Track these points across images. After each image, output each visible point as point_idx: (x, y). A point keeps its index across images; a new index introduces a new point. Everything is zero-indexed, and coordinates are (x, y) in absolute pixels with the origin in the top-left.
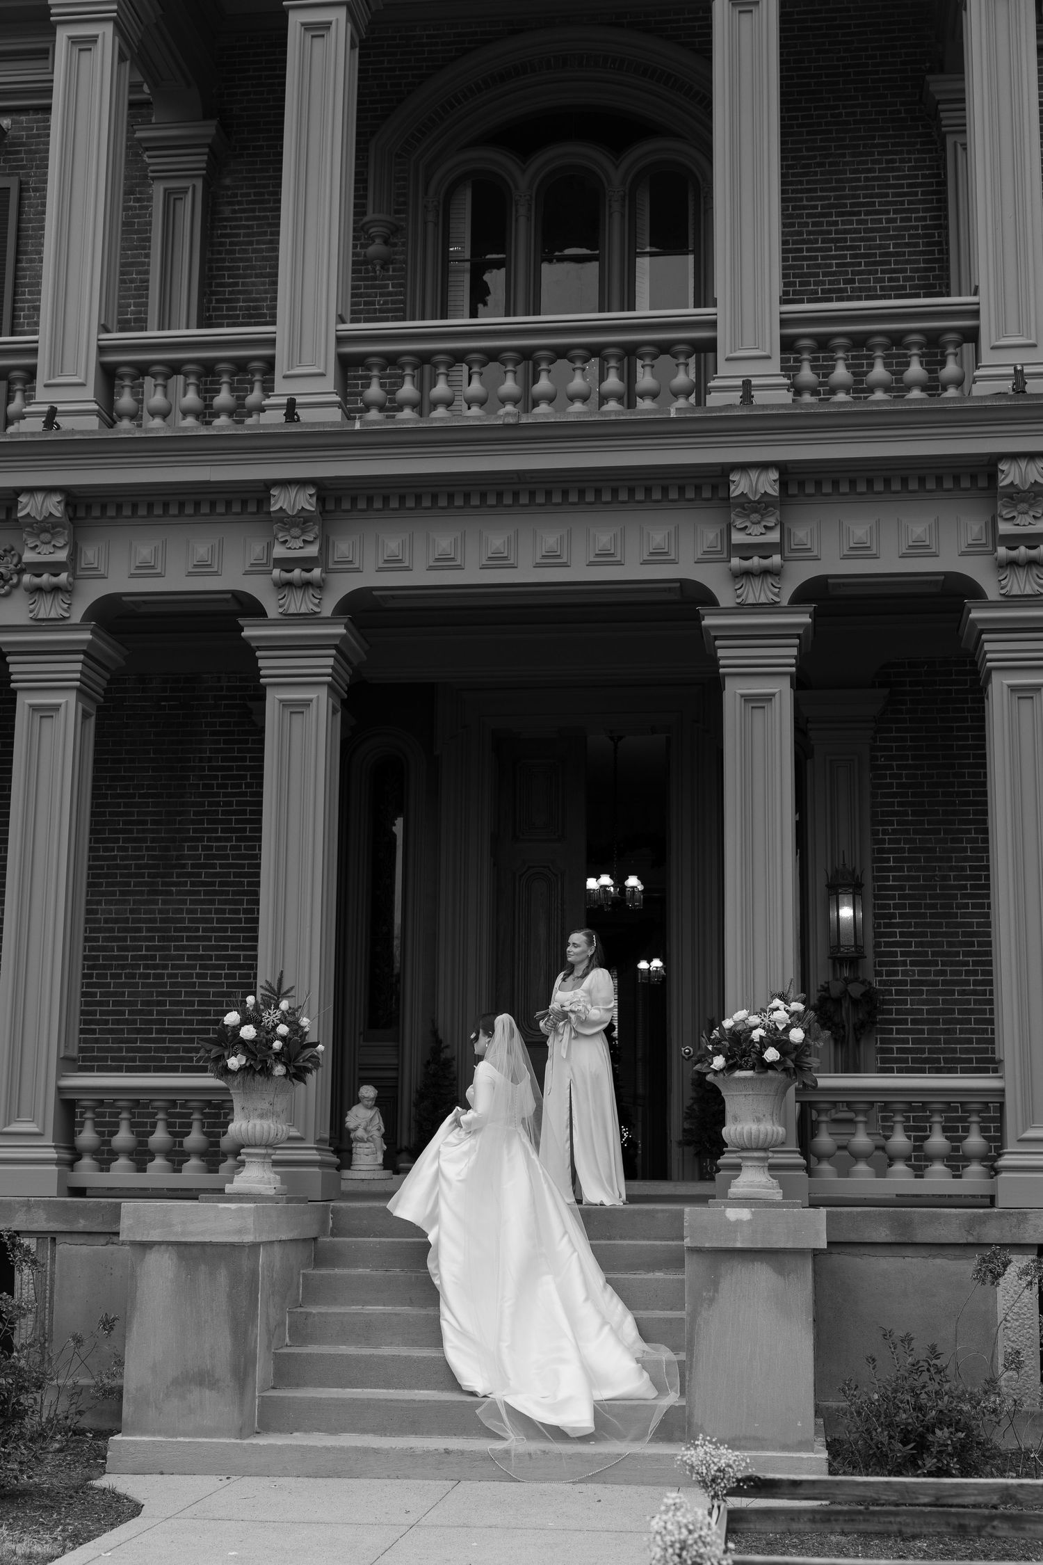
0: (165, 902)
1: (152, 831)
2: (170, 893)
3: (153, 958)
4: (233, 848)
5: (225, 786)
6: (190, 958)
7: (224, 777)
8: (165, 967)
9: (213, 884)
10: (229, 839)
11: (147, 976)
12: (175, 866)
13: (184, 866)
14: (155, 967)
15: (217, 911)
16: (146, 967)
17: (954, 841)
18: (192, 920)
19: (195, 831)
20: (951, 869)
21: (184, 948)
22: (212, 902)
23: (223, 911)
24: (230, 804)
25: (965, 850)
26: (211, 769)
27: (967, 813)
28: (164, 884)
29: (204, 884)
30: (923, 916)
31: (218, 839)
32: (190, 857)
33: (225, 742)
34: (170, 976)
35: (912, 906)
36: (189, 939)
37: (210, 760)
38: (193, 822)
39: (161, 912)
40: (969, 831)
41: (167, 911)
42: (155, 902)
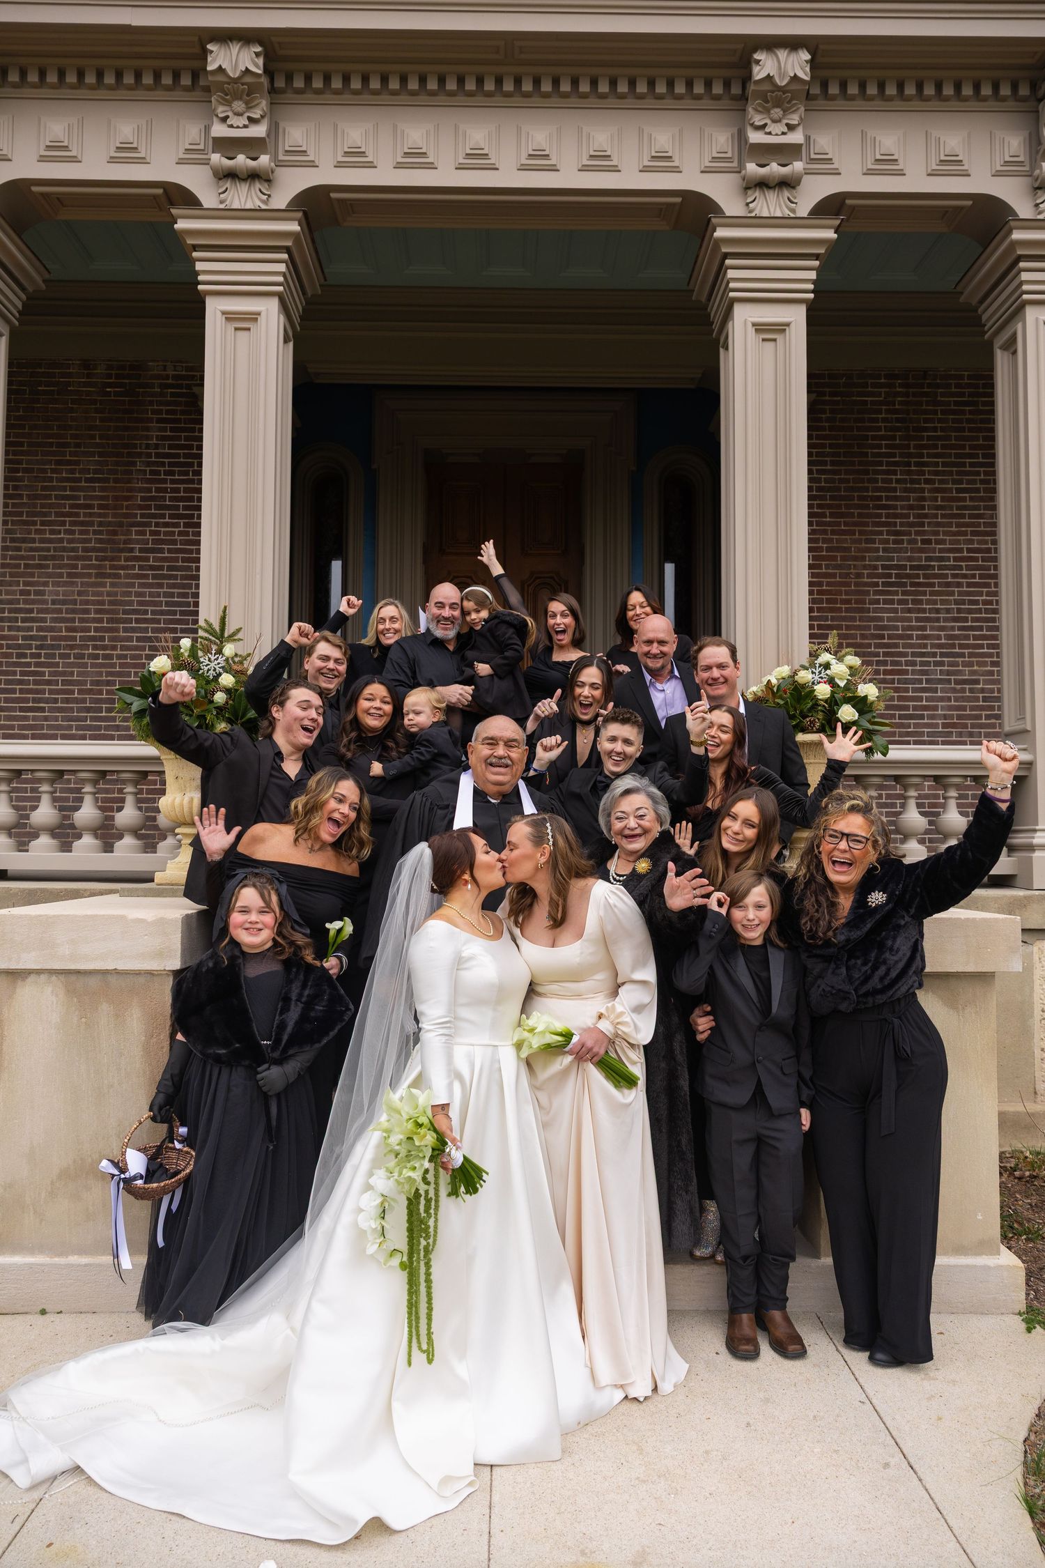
0: (112, 585)
1: (100, 515)
2: (118, 576)
3: (102, 638)
4: (180, 533)
5: (172, 473)
6: (139, 639)
7: (170, 464)
8: (114, 648)
9: (161, 568)
10: (177, 525)
11: (96, 657)
12: (122, 550)
13: (132, 550)
14: (104, 648)
15: (166, 595)
16: (95, 648)
17: (867, 541)
18: (141, 603)
19: (142, 516)
20: (865, 567)
21: (133, 630)
22: (160, 586)
23: (172, 595)
24: (177, 490)
25: (877, 550)
26: (157, 455)
27: (880, 516)
28: (112, 567)
29: (152, 568)
30: (840, 610)
31: (166, 525)
32: (138, 542)
33: (172, 430)
34: (119, 657)
35: (828, 601)
36: (137, 621)
37: (157, 446)
38: (141, 507)
39: (109, 594)
40: (881, 533)
41: (116, 594)
42: (104, 585)
